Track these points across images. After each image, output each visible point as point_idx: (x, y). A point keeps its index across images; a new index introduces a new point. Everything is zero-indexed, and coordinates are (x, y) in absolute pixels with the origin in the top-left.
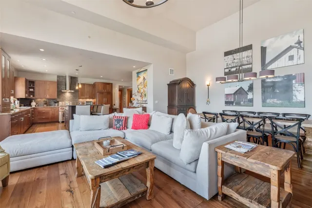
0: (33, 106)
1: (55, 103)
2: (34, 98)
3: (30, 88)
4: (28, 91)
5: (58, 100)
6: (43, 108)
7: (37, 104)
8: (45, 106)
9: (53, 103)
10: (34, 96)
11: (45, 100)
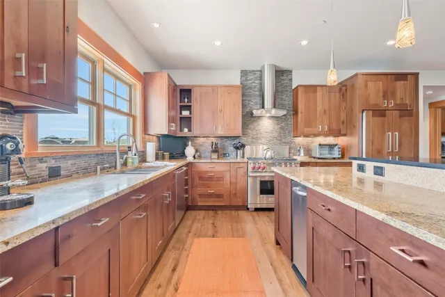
0: (190, 159)
1: (237, 148)
2: (189, 134)
3: (183, 108)
4: (179, 116)
5: (244, 140)
6: (209, 164)
7: (197, 151)
8: (215, 156)
9: (231, 149)
10: (190, 130)
11: (214, 140)
